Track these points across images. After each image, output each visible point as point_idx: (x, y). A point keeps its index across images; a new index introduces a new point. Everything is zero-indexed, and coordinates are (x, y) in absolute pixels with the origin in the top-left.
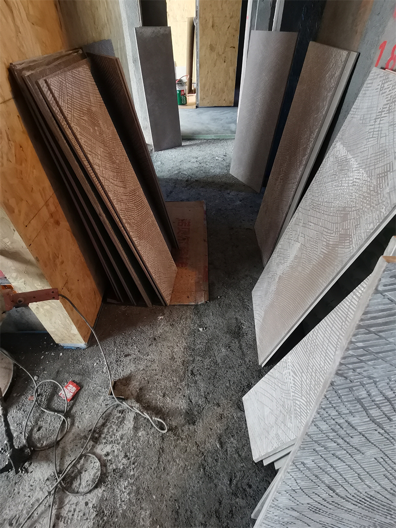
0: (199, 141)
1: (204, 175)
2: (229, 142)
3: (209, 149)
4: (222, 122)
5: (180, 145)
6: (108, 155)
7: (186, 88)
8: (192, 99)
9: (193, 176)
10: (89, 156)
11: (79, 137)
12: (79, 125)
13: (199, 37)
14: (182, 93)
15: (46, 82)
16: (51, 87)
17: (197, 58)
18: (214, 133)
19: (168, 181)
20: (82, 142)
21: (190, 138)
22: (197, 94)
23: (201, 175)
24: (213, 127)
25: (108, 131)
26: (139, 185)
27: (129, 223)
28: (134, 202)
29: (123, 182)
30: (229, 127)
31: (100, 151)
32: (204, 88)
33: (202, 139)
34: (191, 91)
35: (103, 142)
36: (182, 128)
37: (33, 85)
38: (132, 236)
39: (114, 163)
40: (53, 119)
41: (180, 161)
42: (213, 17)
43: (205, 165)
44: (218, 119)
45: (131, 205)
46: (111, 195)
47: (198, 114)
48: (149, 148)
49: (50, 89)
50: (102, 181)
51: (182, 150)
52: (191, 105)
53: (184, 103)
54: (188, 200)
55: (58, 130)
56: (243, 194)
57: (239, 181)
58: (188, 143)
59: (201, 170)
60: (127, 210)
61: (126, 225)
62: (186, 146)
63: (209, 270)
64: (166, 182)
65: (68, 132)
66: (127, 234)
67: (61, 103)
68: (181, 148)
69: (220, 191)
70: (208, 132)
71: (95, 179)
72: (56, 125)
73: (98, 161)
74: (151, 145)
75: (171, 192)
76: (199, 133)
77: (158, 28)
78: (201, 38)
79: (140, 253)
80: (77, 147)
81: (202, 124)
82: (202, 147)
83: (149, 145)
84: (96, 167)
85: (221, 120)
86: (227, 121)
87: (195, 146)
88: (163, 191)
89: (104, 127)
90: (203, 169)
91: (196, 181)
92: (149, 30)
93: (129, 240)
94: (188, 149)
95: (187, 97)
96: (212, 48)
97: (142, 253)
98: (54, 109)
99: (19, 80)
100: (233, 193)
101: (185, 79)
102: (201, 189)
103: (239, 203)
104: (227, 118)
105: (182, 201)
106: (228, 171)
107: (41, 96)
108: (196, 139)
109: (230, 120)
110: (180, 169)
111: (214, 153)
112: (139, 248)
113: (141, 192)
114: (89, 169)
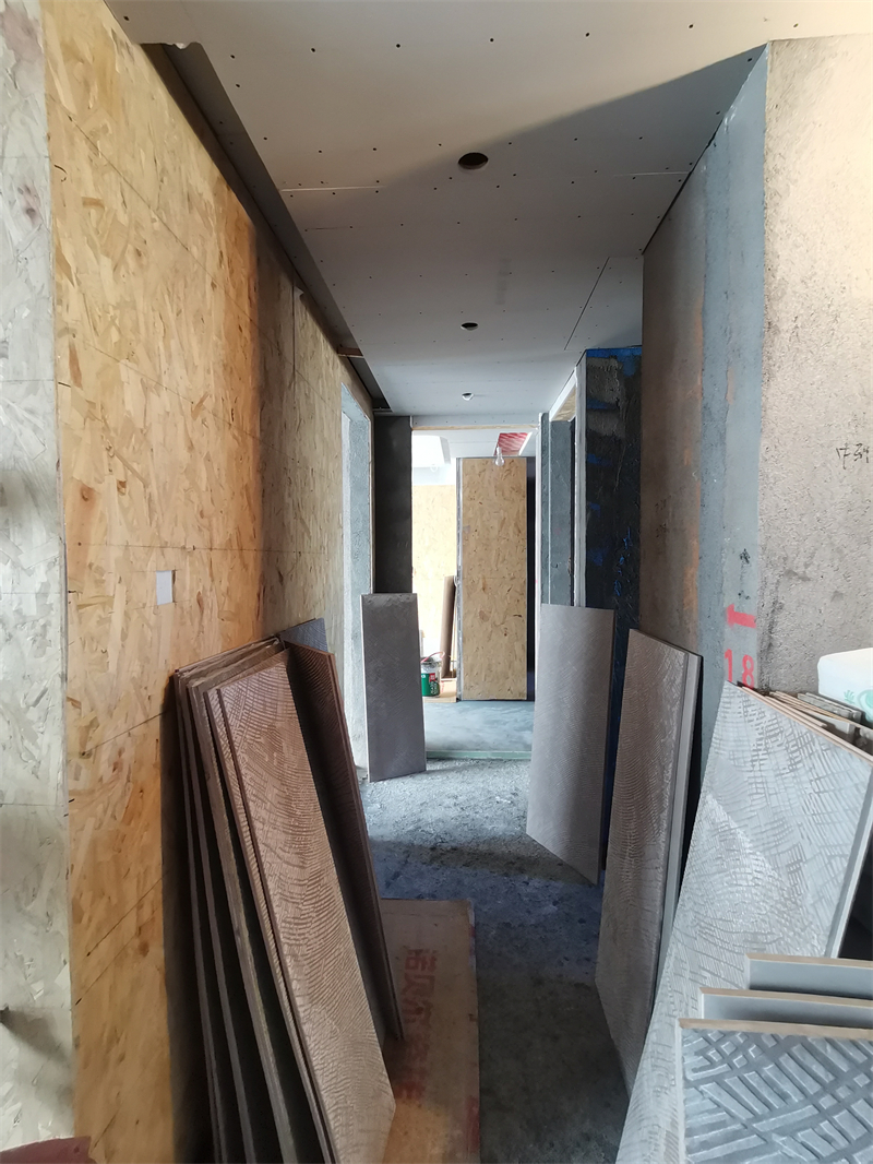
0: (462, 763)
1: (470, 836)
2: (523, 767)
3: (481, 780)
4: (506, 727)
5: (422, 771)
6: (283, 801)
7: (440, 670)
8: (448, 686)
9: (447, 838)
10: (251, 804)
11: (243, 771)
12: (249, 752)
13: (462, 602)
14: (432, 677)
15: (219, 692)
16: (225, 699)
17: (459, 628)
18: (490, 749)
19: (392, 847)
20: (246, 780)
21: (442, 756)
22: (459, 680)
23: (462, 836)
24: (490, 736)
25: (293, 758)
26: (331, 862)
27: (294, 956)
28: (314, 901)
29: (301, 854)
30: (521, 738)
31: (272, 793)
32: (472, 670)
33: (466, 760)
34: (448, 674)
35: (282, 779)
36: (428, 738)
37: (199, 698)
38: (296, 993)
39: (291, 815)
40: (212, 745)
41: (419, 803)
42: (484, 578)
43: (472, 814)
44: (497, 721)
45: (307, 908)
46: (271, 885)
47: (460, 712)
48: (360, 776)
49: (221, 702)
50: (262, 853)
51: (425, 781)
52: (448, 695)
53: (434, 692)
54: (433, 896)
55: (215, 762)
56: (560, 884)
57: (549, 853)
58: (438, 766)
59: (465, 825)
60: (298, 921)
61: (288, 961)
62: (433, 771)
63: (482, 1113)
64: (389, 850)
65: (229, 765)
66: (286, 985)
67: (231, 721)
68: (424, 776)
69: (506, 875)
70: (480, 746)
71: (249, 850)
72: (214, 754)
73: (263, 814)
74: (364, 770)
75: (397, 875)
76: (462, 747)
77: (398, 595)
78: (465, 603)
79: (305, 1042)
80: (235, 789)
81: (468, 730)
82: (468, 775)
83: (359, 768)
84: (257, 825)
85: (505, 724)
86: (517, 725)
87: (454, 773)
88: (378, 871)
89: (287, 751)
90: (468, 821)
91: (454, 849)
92: (384, 598)
93: (286, 1004)
94: (439, 778)
95: (441, 684)
96: (483, 617)
97: (311, 1043)
98: (219, 730)
99: (180, 691)
100: (536, 883)
101: (439, 658)
102: (463, 870)
103: (550, 909)
104: (516, 721)
105: (420, 897)
106: (523, 828)
107: (205, 711)
108: (456, 759)
109: (522, 724)
110: (419, 820)
111: (491, 788)
112: (306, 1028)
113: (332, 876)
114: (244, 830)
